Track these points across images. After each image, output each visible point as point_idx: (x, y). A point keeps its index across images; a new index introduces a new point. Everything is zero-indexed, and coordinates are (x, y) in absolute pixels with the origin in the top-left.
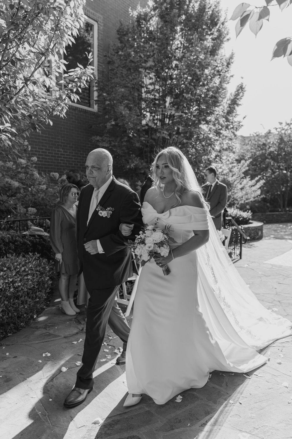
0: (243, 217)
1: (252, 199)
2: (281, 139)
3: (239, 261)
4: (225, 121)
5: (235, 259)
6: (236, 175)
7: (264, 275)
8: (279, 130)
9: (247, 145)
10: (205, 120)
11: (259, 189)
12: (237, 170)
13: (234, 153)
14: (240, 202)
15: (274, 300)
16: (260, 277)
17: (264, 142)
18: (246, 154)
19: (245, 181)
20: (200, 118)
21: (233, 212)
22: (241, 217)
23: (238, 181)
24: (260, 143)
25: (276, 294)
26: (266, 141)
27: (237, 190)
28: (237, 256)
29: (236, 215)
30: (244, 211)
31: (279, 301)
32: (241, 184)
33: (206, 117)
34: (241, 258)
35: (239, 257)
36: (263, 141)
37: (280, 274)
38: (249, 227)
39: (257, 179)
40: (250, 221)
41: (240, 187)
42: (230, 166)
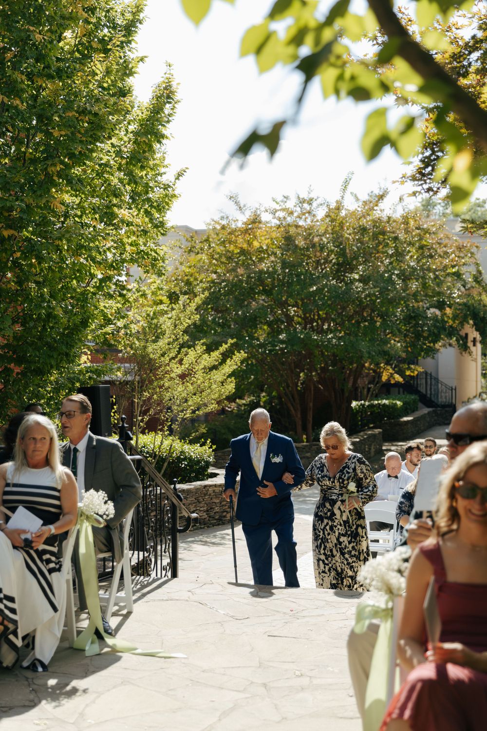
0: (190, 459)
1: (213, 407)
2: (289, 240)
3: (170, 583)
4: (125, 182)
5: (158, 579)
6: (167, 335)
7: (232, 617)
8: (281, 214)
9: (198, 253)
10: (64, 175)
11: (230, 376)
12: (169, 323)
13: (160, 274)
14: (181, 415)
15: (252, 683)
16: (221, 623)
17: (245, 246)
18: (196, 279)
19: (192, 355)
20: (52, 169)
21: (162, 443)
22: (185, 459)
23: (172, 355)
24: (232, 248)
25: (260, 667)
26: (250, 243)
27: (171, 379)
28: (164, 568)
29: (170, 453)
30: (191, 442)
31: (265, 685)
32: (181, 362)
33: (68, 167)
34: (175, 575)
35: (169, 574)
36: (241, 242)
37: (278, 611)
38: (205, 486)
39: (224, 347)
40: (211, 470)
41: (178, 370)
42: (151, 311)
